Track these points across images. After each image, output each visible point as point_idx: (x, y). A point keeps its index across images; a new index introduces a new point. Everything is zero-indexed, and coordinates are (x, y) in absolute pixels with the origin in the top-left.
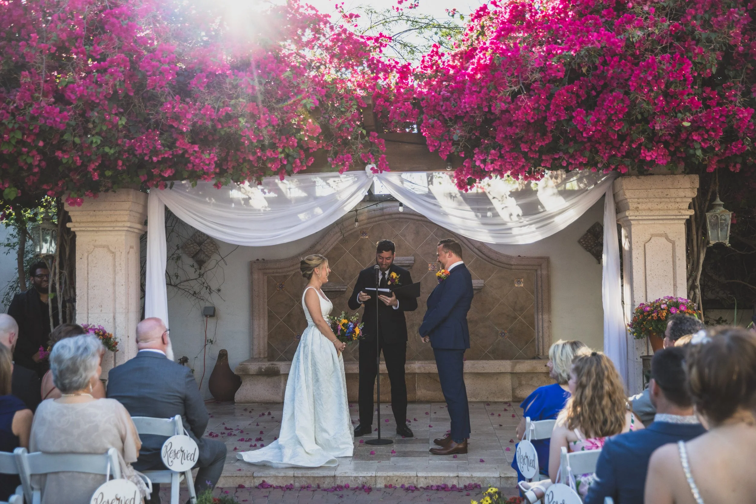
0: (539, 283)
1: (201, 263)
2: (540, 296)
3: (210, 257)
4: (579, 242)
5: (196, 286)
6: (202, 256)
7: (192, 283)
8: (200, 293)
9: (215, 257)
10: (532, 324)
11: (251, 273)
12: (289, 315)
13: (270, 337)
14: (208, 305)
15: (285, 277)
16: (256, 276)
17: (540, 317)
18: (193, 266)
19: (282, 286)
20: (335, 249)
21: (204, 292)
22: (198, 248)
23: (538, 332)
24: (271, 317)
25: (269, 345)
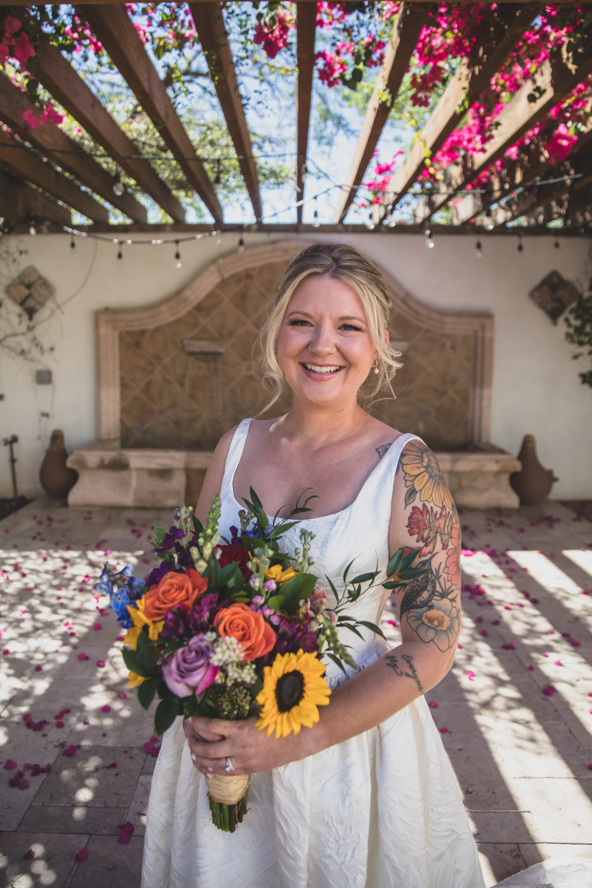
0: (479, 349)
1: (31, 312)
2: (479, 365)
3: (42, 304)
4: (532, 295)
5: (24, 342)
6: (31, 303)
7: (20, 339)
8: (29, 352)
9: (50, 304)
10: (466, 401)
11: (97, 326)
12: (148, 384)
13: (124, 411)
14: (40, 367)
15: (143, 332)
16: (103, 330)
17: (478, 392)
18: (20, 315)
19: (137, 345)
20: (210, 295)
21: (35, 352)
22: (26, 292)
23: (474, 412)
24: (124, 385)
25: (122, 423)
